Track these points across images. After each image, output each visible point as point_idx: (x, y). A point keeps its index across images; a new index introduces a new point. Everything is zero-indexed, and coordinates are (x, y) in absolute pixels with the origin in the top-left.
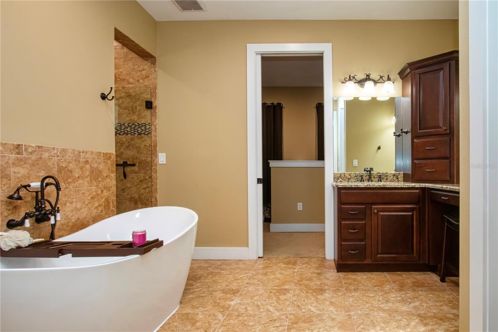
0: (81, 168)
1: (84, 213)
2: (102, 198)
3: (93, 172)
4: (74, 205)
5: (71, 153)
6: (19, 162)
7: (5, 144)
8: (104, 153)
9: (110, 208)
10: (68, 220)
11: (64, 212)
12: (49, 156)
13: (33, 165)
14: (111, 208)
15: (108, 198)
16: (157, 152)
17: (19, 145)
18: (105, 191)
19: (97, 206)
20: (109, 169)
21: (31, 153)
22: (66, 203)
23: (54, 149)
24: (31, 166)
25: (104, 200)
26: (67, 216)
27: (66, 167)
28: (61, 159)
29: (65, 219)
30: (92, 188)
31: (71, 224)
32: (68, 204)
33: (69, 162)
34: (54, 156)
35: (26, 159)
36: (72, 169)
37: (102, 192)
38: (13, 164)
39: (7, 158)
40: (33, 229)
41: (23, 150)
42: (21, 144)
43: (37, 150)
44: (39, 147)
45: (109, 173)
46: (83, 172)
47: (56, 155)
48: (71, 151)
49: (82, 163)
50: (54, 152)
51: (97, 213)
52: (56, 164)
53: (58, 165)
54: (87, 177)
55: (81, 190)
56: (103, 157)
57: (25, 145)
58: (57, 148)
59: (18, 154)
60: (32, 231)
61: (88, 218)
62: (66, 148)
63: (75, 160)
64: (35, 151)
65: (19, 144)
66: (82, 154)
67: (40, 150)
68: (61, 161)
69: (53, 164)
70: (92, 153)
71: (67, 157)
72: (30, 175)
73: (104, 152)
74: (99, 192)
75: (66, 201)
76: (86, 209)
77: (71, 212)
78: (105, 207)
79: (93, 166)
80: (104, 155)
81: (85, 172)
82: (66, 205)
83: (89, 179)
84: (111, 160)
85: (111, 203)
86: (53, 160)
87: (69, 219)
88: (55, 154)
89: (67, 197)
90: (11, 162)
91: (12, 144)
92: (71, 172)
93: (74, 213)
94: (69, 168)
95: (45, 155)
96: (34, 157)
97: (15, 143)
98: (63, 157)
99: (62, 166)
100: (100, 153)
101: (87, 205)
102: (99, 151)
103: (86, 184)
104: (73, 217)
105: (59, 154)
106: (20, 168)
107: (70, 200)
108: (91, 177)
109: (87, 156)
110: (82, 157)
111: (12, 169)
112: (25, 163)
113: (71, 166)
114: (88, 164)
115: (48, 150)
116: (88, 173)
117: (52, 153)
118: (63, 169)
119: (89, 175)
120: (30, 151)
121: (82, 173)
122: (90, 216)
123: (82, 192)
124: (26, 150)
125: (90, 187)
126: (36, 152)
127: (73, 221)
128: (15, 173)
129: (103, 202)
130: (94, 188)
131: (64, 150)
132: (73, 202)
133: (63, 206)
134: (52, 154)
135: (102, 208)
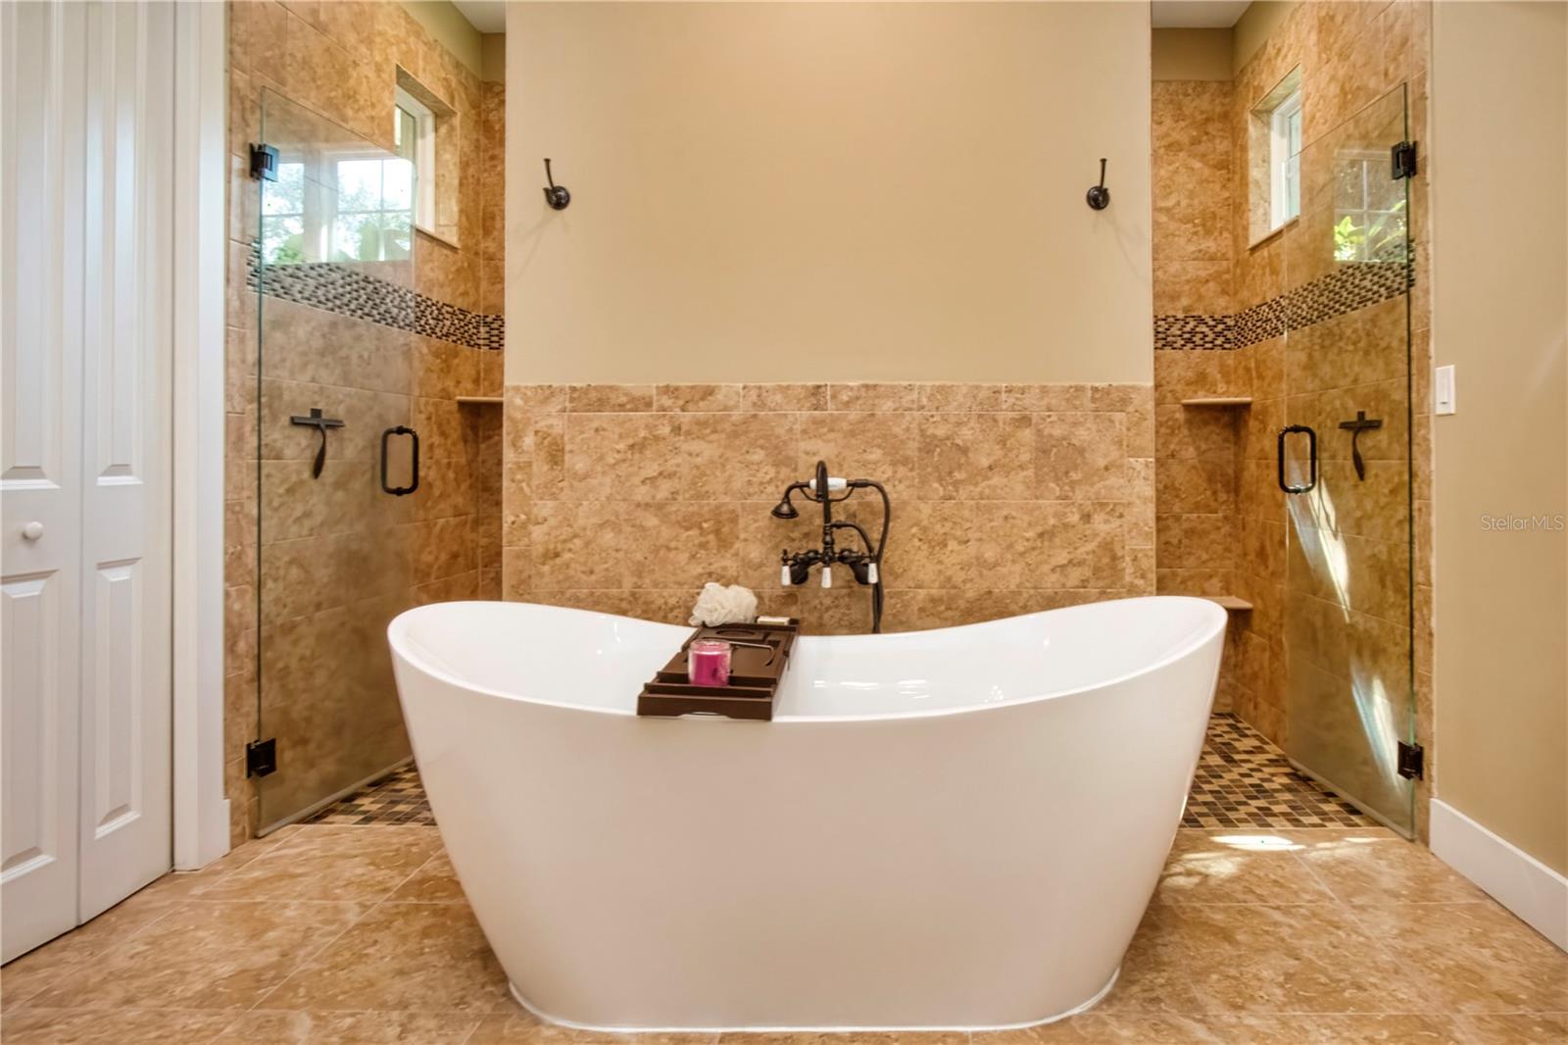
0: (1003, 442)
1: (1010, 578)
2: (1085, 538)
3: (1046, 452)
4: (972, 549)
5: (965, 396)
6: (816, 428)
7: (788, 387)
8: (1095, 390)
9: (1122, 578)
10: (953, 591)
11: (939, 567)
12: (895, 410)
13: (852, 434)
14: (1128, 579)
15: (1112, 543)
16: (1432, 362)
17: (819, 387)
18: (1098, 518)
19: (1065, 562)
20: (1120, 443)
21: (847, 404)
22: (945, 539)
23: (909, 387)
24: (845, 437)
25: (1091, 546)
26: (949, 579)
27: (948, 439)
28: (932, 416)
29: (942, 587)
30: (1040, 502)
31: (962, 604)
32: (952, 545)
33: (959, 424)
34: (910, 409)
35: (835, 419)
36: (969, 444)
37: (1087, 518)
38: (804, 432)
39: (791, 419)
40: (849, 595)
41: (828, 397)
42: (823, 383)
43: (864, 395)
44: (867, 387)
45: (1122, 457)
46: (1011, 450)
47: (915, 406)
48: (964, 390)
49: (1004, 424)
50: (909, 398)
51: (1064, 586)
52: (916, 431)
53: (922, 432)
54: (1022, 467)
55: (999, 508)
56: (1094, 400)
57: (832, 386)
58: (921, 387)
59: (815, 409)
60: (847, 599)
61: (1025, 595)
62: (949, 383)
63: (980, 416)
64: (858, 398)
65: (818, 383)
66: (1004, 396)
67: (871, 393)
68: (932, 420)
69: (908, 429)
70: (1044, 391)
71: (951, 409)
72: (844, 458)
73: (1097, 385)
74: (1074, 518)
75: (945, 534)
76: (1018, 568)
77: (962, 569)
78: (1097, 570)
79: (1046, 432)
80: (1097, 396)
81: (1015, 452)
82: (946, 546)
83: (1030, 472)
84: (1131, 409)
85: (1128, 559)
86: (908, 418)
87: (954, 587)
88: (913, 401)
89: (949, 525)
90: (798, 427)
91: (803, 387)
92: (964, 451)
93: (973, 573)
94: (959, 441)
95: (885, 408)
96: (854, 415)
97: (810, 384)
98: (937, 408)
99: (934, 436)
100: (1079, 389)
101: (1022, 554)
102: (1073, 384)
103: (1019, 488)
104: (968, 585)
105: (924, 401)
106: (819, 442)
107: (958, 533)
108: (1038, 468)
109: (1027, 402)
110: (1004, 407)
111: (803, 445)
112: (831, 430)
113: (966, 434)
114: (1030, 425)
115: (893, 392)
116: (1025, 457)
117: (904, 400)
118: (936, 442)
119: (1030, 463)
120: (845, 398)
121: (1005, 456)
122: (1032, 591)
123: (1005, 512)
124: (834, 397)
125: (1037, 498)
126: (860, 402)
127: (970, 594)
128: (807, 453)
129: (1087, 553)
130: (1049, 504)
131: (941, 389)
132: (968, 541)
133: (938, 548)
134: (905, 402)
135: (1087, 572)
